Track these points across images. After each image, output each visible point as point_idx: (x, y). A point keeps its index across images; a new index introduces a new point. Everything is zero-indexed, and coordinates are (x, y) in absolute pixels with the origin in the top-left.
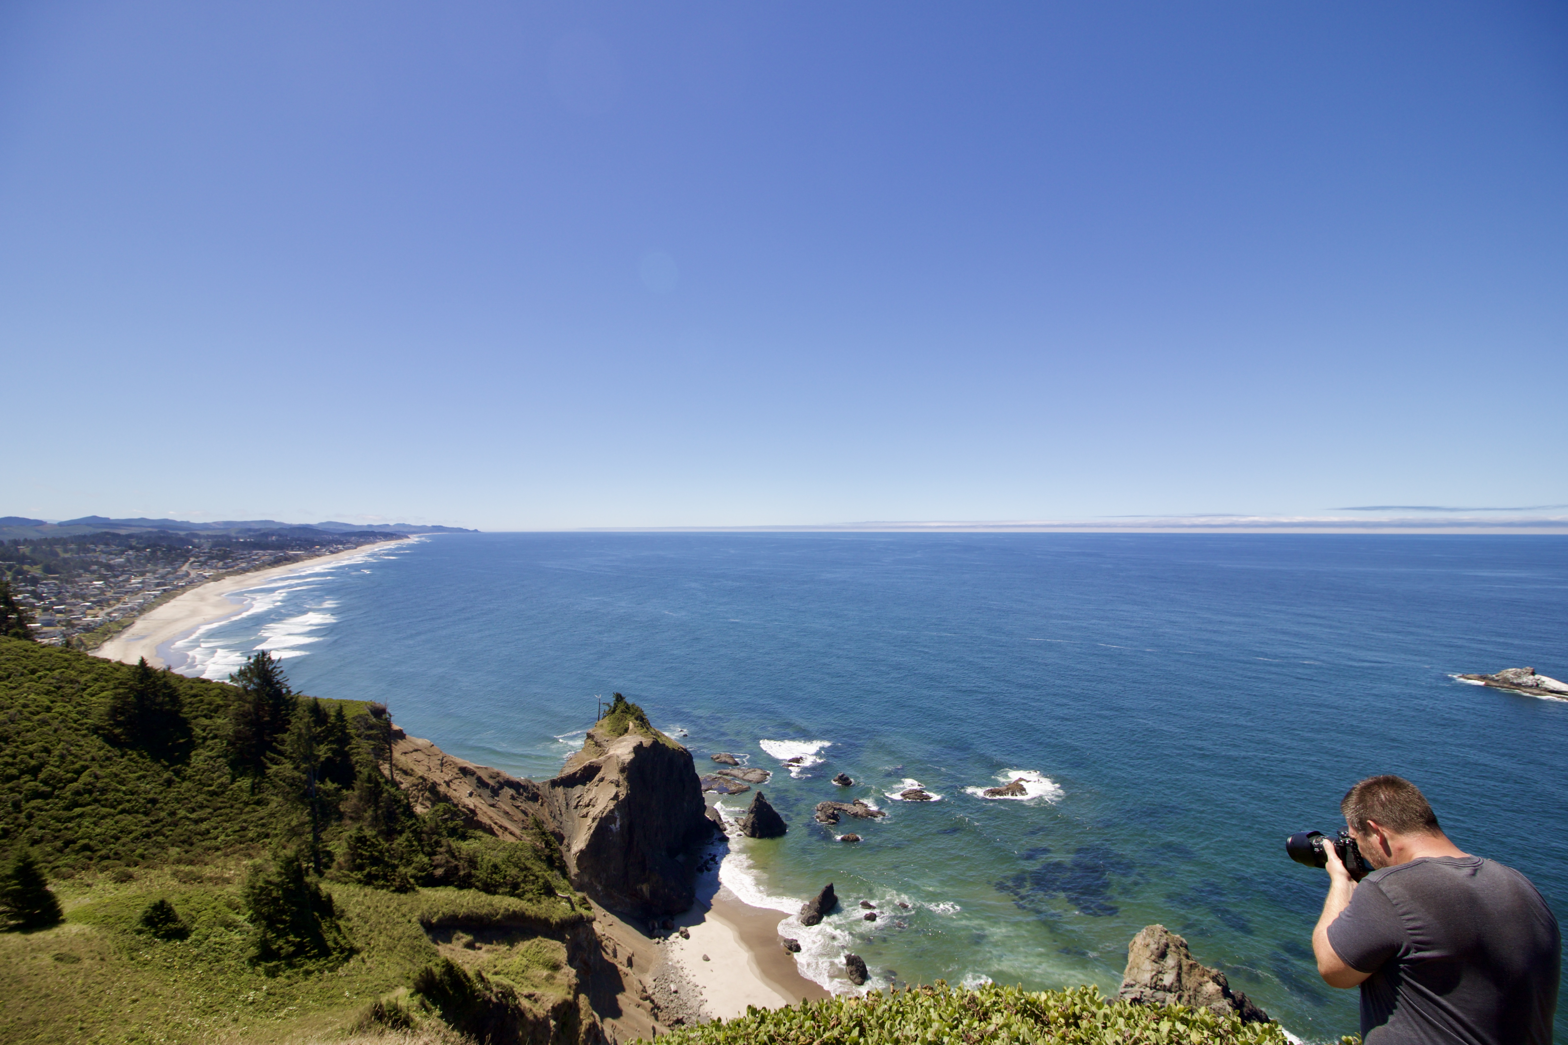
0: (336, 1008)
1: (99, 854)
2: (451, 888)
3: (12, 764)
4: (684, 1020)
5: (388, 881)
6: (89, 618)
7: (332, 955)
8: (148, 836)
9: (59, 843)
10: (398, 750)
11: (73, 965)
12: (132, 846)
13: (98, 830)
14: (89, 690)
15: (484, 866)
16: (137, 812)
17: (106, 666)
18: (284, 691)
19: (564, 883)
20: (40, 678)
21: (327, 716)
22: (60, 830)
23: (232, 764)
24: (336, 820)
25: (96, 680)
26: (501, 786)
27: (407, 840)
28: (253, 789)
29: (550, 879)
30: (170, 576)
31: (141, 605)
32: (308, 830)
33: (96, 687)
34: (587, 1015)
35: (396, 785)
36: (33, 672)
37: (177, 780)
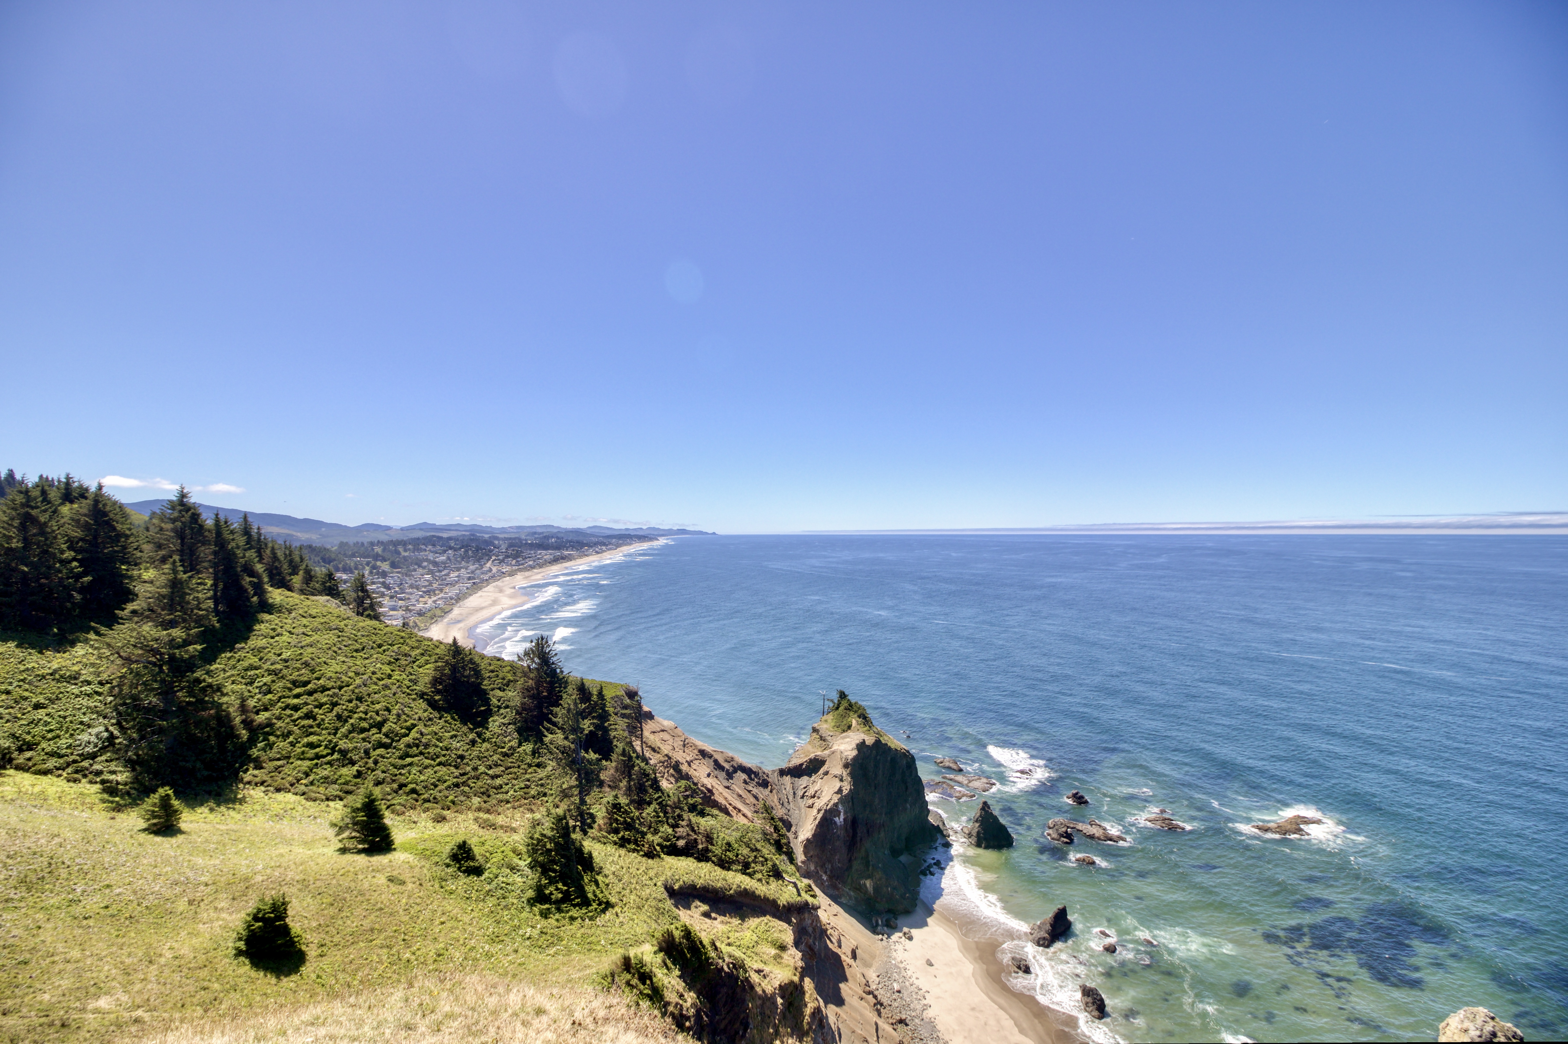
0: (593, 954)
1: (423, 797)
2: (691, 859)
3: (365, 719)
4: (907, 1021)
5: (638, 846)
6: (421, 605)
7: (591, 905)
8: (457, 785)
9: (395, 786)
10: (648, 728)
11: (400, 887)
12: (446, 793)
13: (422, 778)
14: (417, 663)
15: (720, 843)
16: (450, 765)
17: (430, 643)
18: (558, 671)
19: (791, 868)
20: (384, 651)
21: (590, 694)
22: (396, 775)
23: (519, 731)
24: (597, 787)
25: (422, 654)
26: (735, 771)
27: (654, 811)
28: (534, 753)
29: (777, 862)
30: (478, 571)
31: (457, 595)
32: (576, 793)
33: (422, 660)
34: (812, 999)
35: (646, 760)
36: (380, 646)
37: (479, 741)
